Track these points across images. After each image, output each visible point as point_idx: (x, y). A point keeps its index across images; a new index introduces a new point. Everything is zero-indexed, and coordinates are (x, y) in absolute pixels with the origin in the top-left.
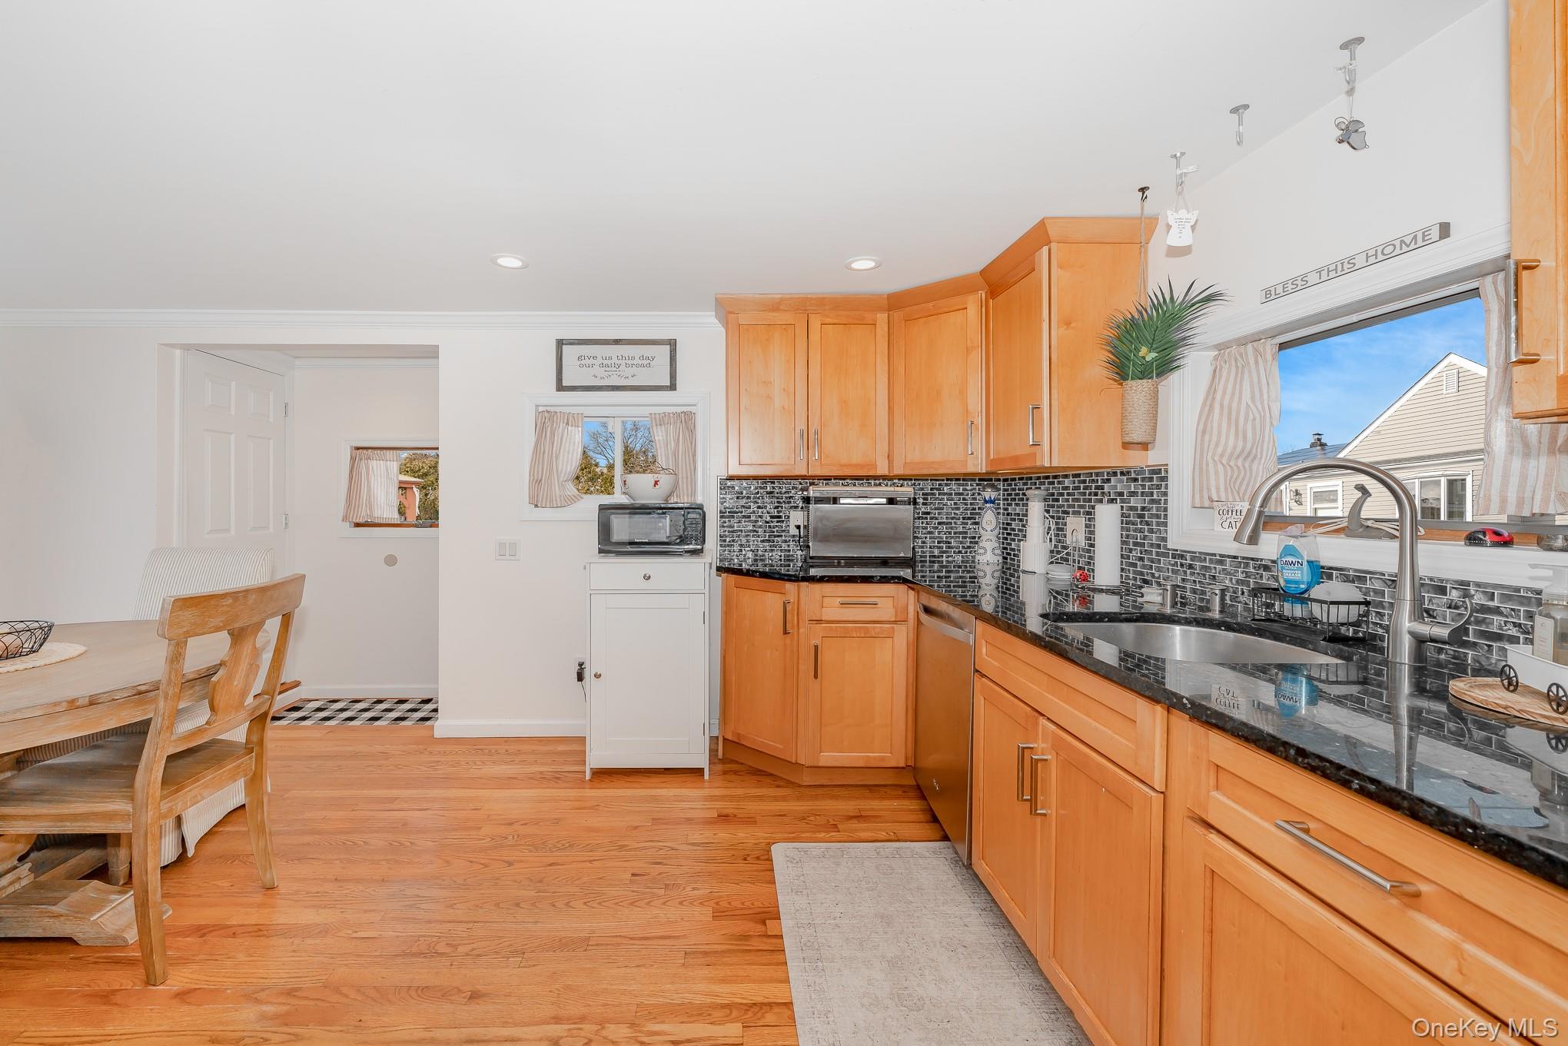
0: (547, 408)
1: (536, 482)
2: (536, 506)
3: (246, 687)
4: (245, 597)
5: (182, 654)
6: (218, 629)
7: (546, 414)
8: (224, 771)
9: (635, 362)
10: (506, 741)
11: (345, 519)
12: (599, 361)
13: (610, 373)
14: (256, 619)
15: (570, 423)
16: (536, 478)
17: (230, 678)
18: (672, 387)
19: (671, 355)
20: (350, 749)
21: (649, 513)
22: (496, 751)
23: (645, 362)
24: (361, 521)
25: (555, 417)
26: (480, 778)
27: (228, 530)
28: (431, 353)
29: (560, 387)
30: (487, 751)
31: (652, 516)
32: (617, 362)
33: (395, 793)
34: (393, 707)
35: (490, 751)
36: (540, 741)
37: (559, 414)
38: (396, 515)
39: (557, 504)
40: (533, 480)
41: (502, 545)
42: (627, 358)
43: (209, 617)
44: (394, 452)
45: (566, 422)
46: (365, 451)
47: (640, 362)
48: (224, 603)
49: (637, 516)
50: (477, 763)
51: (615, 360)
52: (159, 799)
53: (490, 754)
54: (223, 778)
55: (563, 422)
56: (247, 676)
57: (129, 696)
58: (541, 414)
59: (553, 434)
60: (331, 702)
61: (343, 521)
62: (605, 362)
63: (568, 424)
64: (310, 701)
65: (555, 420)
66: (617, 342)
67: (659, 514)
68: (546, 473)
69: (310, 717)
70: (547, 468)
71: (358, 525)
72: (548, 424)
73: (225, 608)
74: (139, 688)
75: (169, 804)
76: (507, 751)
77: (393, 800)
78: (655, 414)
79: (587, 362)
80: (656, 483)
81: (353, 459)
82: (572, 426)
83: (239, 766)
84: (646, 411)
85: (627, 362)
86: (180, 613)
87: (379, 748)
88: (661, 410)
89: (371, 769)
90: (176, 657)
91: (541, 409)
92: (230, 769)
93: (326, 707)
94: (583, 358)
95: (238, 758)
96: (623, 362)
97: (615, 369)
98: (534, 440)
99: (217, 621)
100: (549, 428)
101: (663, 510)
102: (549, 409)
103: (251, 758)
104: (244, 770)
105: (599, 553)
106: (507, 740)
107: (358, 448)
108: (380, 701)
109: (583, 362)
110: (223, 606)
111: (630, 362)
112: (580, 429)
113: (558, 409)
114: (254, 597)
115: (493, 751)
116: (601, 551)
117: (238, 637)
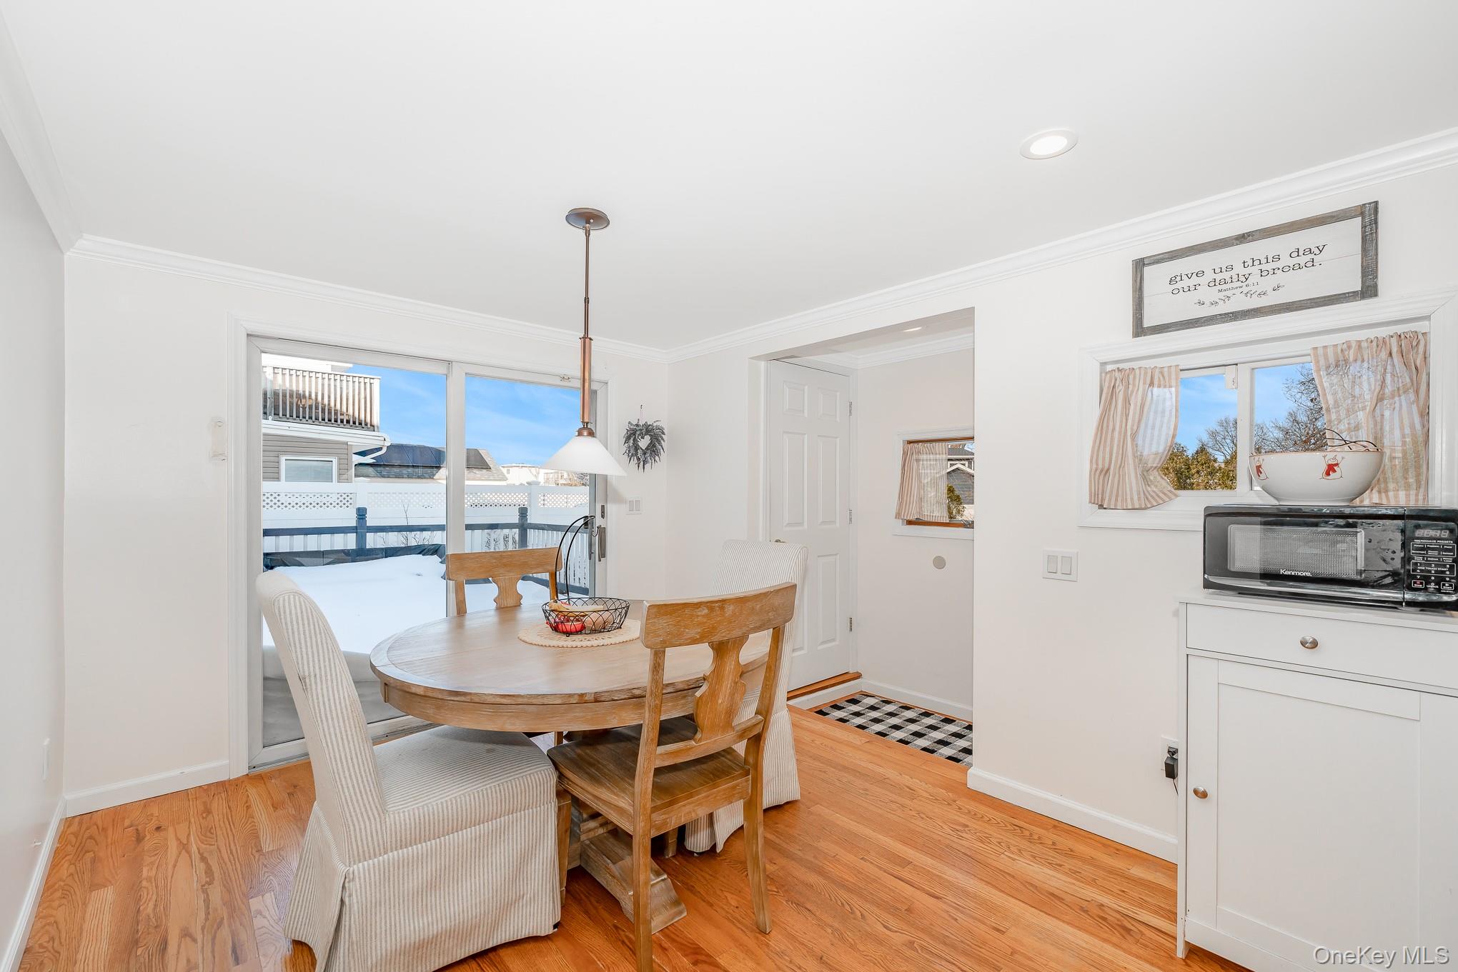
0: (1118, 366)
1: (1101, 473)
2: (1101, 507)
3: (732, 706)
4: (722, 608)
5: (661, 664)
6: (694, 641)
7: (1117, 374)
8: (719, 792)
9: (1280, 264)
10: (1055, 827)
11: (898, 516)
12: (1209, 276)
13: (1229, 293)
14: (737, 633)
15: (1156, 382)
16: (1100, 466)
17: (713, 694)
18: (1369, 290)
19: (1364, 232)
20: (881, 770)
21: (1316, 525)
22: (1039, 838)
23: (1303, 260)
24: (911, 518)
25: (1131, 377)
26: (1013, 877)
27: (801, 524)
28: (964, 319)
29: (1140, 330)
30: (1027, 833)
31: (1320, 529)
32: (1242, 271)
33: (909, 853)
34: (939, 726)
35: (1031, 835)
36: (1104, 845)
37: (1137, 372)
38: (946, 514)
39: (1133, 504)
40: (1096, 470)
41: (1051, 559)
42: (1264, 261)
43: (686, 627)
44: (944, 444)
45: (1148, 382)
46: (916, 445)
47: (1291, 262)
48: (699, 613)
49: (1285, 528)
50: (1013, 848)
51: (1239, 269)
52: (649, 811)
53: (1030, 839)
54: (718, 798)
55: (1144, 383)
56: (732, 695)
57: (625, 699)
58: (1108, 375)
59: (1127, 401)
60: (883, 701)
61: (896, 518)
62: (1219, 277)
63: (1152, 384)
64: (868, 696)
65: (1131, 382)
66: (1243, 238)
67: (1337, 526)
68: (1117, 457)
69: (864, 714)
70: (1118, 453)
71: (910, 523)
72: (1120, 389)
73: (700, 619)
74: (634, 691)
75: (664, 817)
76: (1054, 844)
77: (905, 863)
78: (1325, 347)
79: (1186, 283)
80: (1331, 469)
81: (905, 454)
82: (1159, 386)
83: (734, 788)
84: (1305, 346)
85: (1264, 267)
86: (655, 620)
87: (906, 780)
88: (1339, 339)
89: (894, 806)
90: (657, 667)
91: (1109, 368)
92: (725, 790)
93: (878, 706)
94: (1179, 278)
95: (734, 779)
96: (1255, 270)
97: (1239, 284)
98: (1097, 412)
99: (693, 632)
100: (1121, 393)
101: (1349, 520)
102: (1121, 366)
103: (747, 781)
104: (739, 792)
105: (1205, 587)
106: (1057, 826)
107: (910, 442)
108: (927, 714)
109: (1179, 285)
110: (698, 616)
111: (1270, 266)
112: (1173, 389)
113: (1135, 365)
114: (731, 608)
115: (1036, 837)
116: (1208, 585)
117: (721, 650)
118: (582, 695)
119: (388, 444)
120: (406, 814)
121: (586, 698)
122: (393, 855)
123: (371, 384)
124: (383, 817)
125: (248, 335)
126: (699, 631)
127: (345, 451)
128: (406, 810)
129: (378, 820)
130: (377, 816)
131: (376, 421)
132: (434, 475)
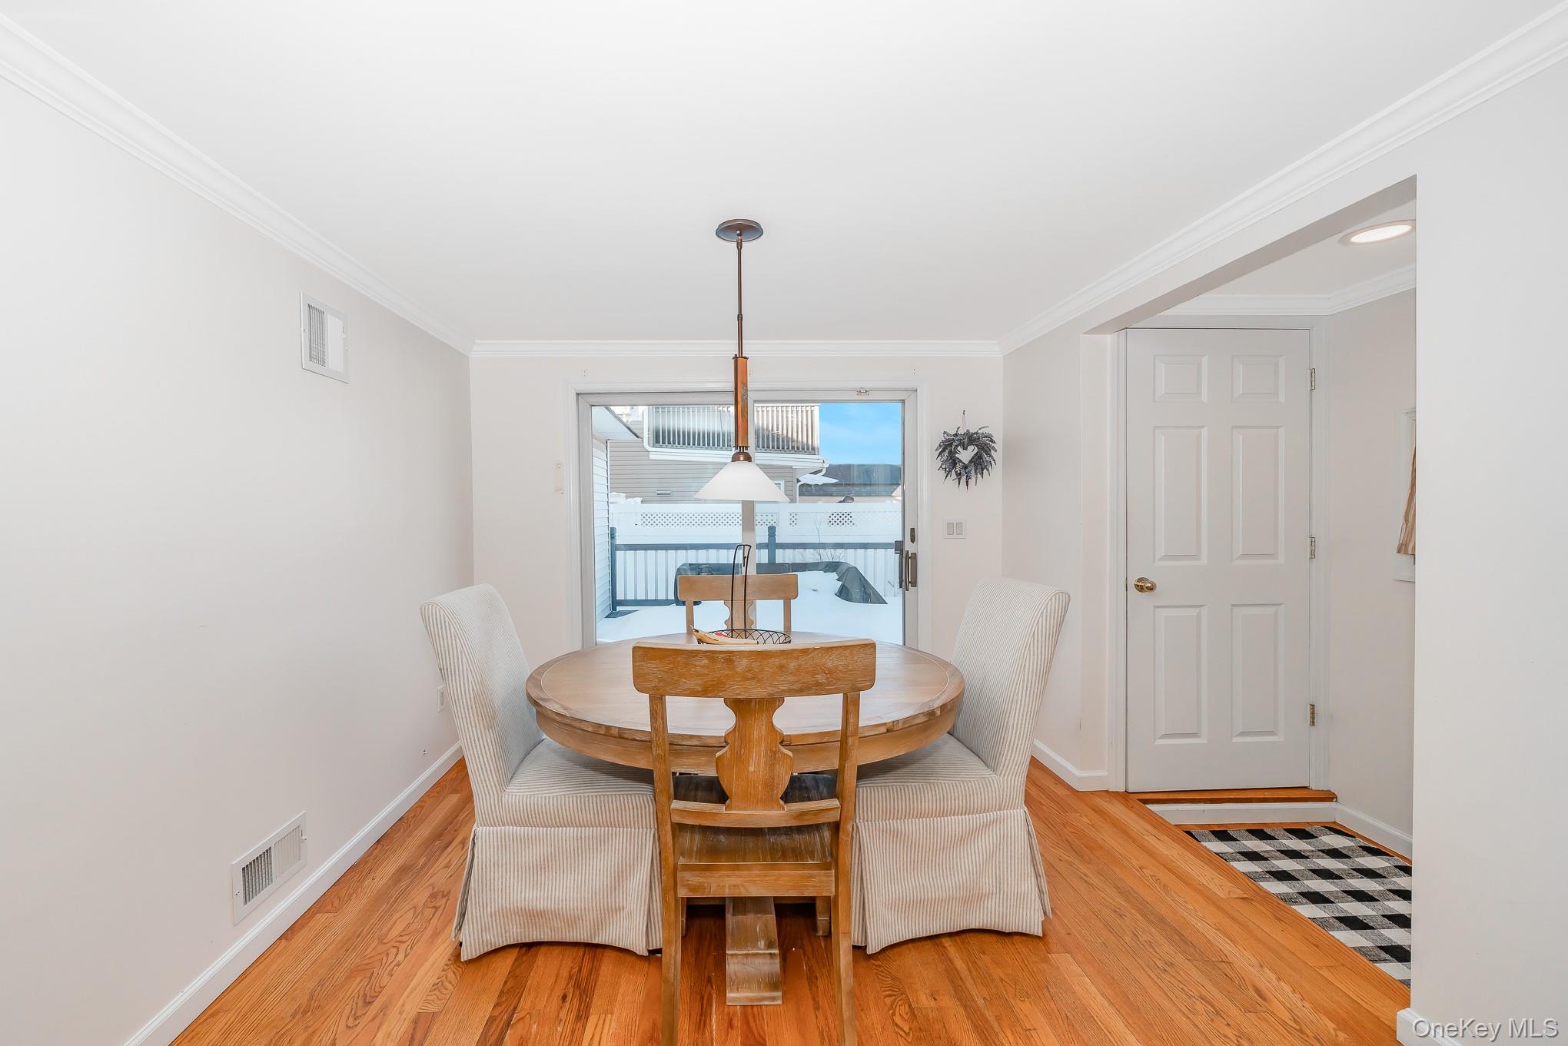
5: (662, 712)
14: (763, 693)
17: (737, 758)
27: (1196, 556)
56: (770, 765)
61: (1399, 551)
86: (644, 664)
90: (658, 714)
117: (743, 709)
118: (608, 728)
119: (826, 465)
120: (518, 797)
121: (612, 732)
122: (509, 829)
123: (812, 411)
124: (500, 795)
125: (578, 394)
126: (700, 682)
127: (790, 475)
128: (518, 794)
129: (496, 796)
130: (495, 793)
131: (816, 443)
132: (892, 492)
